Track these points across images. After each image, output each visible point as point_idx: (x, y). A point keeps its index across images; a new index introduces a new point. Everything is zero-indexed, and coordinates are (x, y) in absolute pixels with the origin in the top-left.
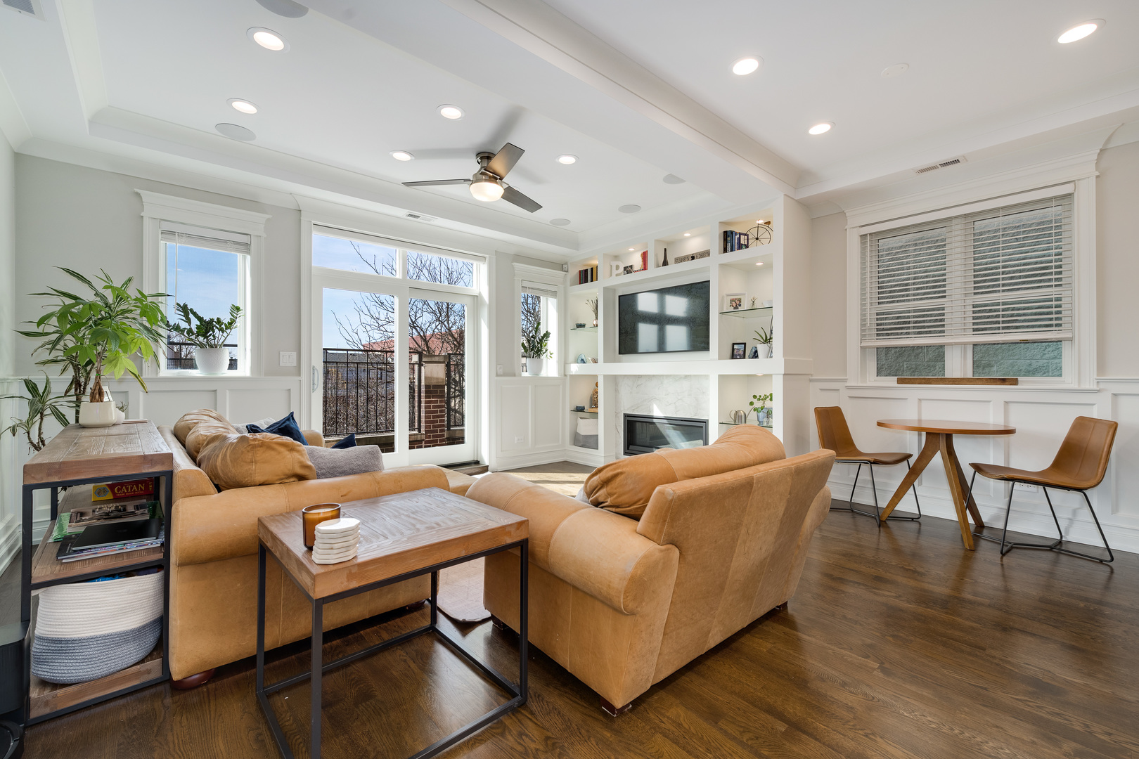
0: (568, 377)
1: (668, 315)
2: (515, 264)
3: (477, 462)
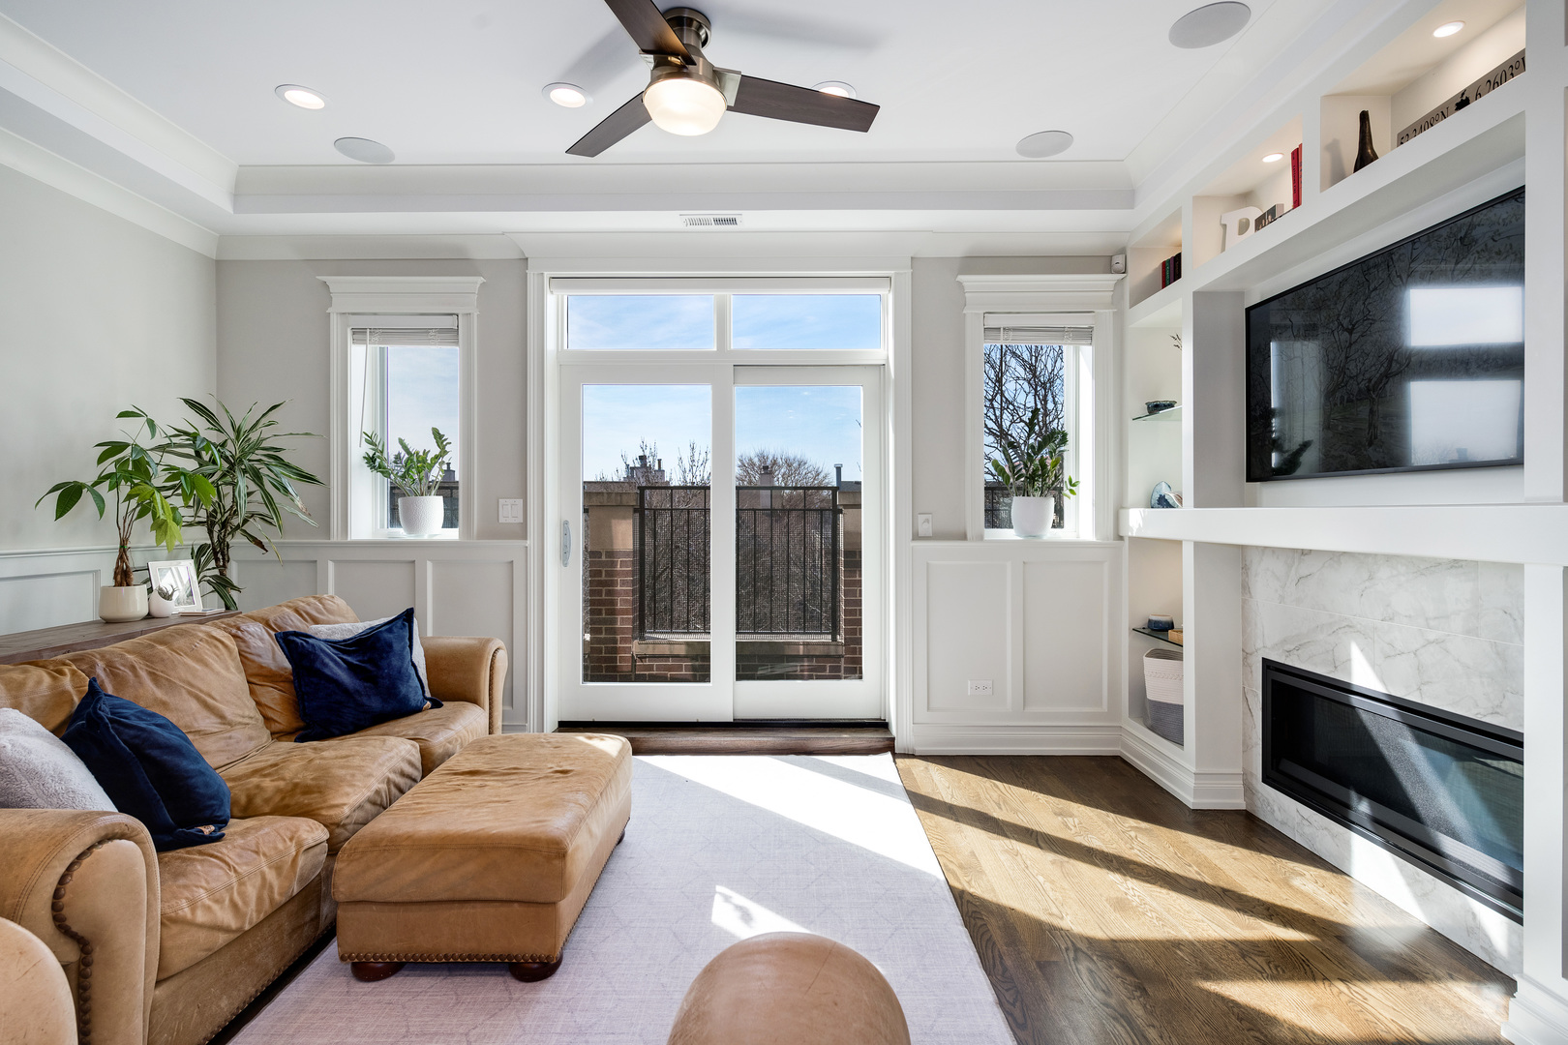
0: (1126, 540)
1: (1414, 348)
2: (961, 278)
3: (882, 725)
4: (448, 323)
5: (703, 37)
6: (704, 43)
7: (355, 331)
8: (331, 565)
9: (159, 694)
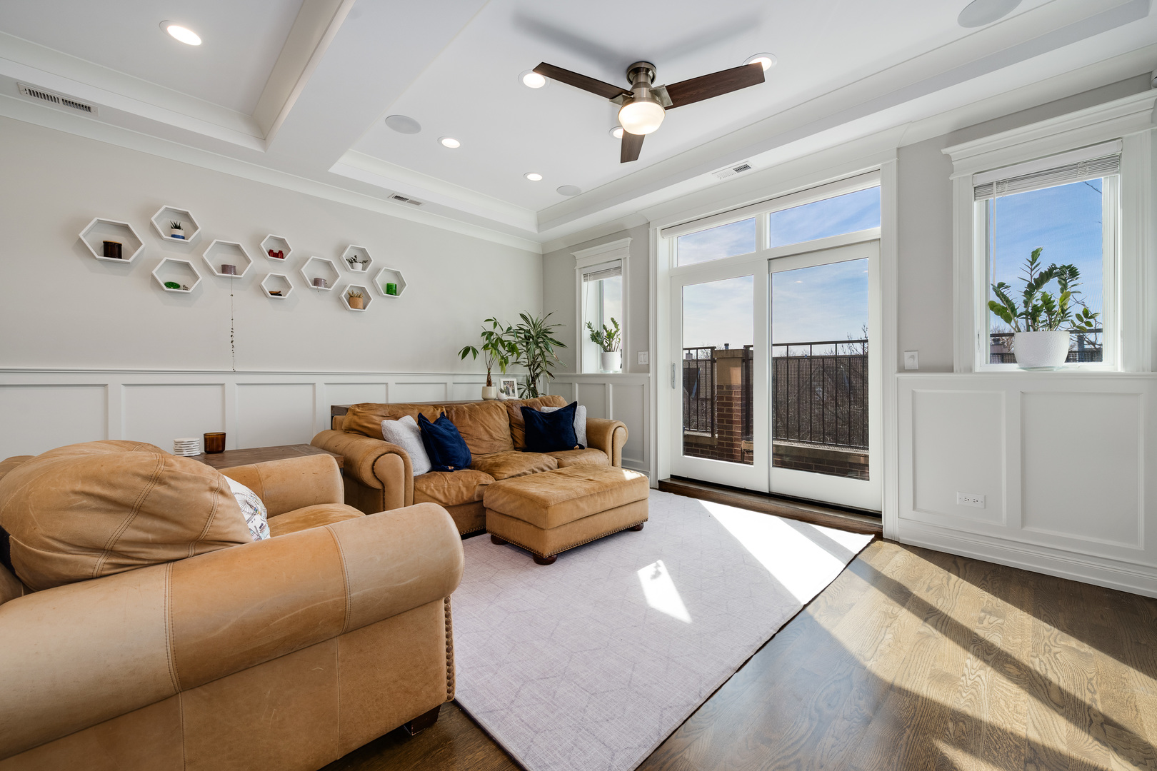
2: (945, 151)
3: (877, 516)
4: (617, 264)
5: (651, 75)
6: (652, 80)
7: (586, 276)
8: (577, 385)
9: (470, 423)
